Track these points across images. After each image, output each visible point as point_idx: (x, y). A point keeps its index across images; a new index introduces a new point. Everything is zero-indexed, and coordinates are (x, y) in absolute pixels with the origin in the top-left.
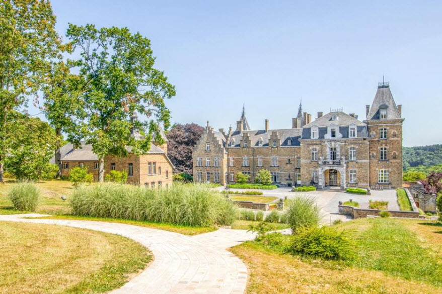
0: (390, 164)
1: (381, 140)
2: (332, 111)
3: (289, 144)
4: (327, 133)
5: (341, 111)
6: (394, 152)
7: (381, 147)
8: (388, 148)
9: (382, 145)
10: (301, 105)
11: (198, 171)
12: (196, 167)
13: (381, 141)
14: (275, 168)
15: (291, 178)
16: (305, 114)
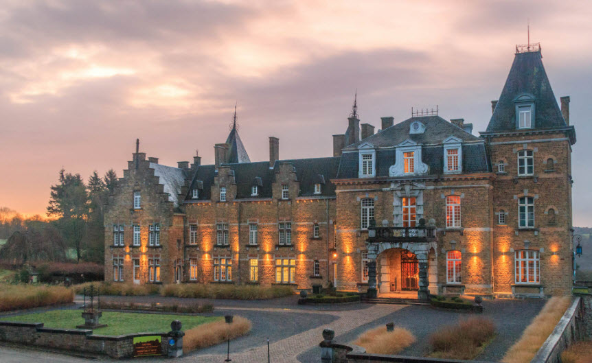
0: (541, 236)
1: (520, 178)
2: (415, 115)
3: (316, 192)
4: (394, 163)
5: (435, 114)
6: (550, 207)
7: (521, 195)
8: (536, 197)
9: (522, 191)
10: (355, 107)
11: (115, 256)
12: (113, 247)
13: (521, 182)
14: (286, 249)
15: (322, 271)
16: (365, 126)
